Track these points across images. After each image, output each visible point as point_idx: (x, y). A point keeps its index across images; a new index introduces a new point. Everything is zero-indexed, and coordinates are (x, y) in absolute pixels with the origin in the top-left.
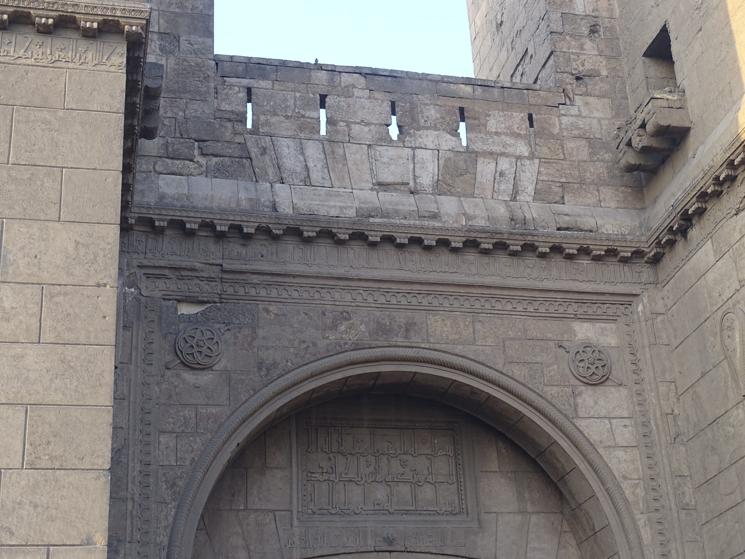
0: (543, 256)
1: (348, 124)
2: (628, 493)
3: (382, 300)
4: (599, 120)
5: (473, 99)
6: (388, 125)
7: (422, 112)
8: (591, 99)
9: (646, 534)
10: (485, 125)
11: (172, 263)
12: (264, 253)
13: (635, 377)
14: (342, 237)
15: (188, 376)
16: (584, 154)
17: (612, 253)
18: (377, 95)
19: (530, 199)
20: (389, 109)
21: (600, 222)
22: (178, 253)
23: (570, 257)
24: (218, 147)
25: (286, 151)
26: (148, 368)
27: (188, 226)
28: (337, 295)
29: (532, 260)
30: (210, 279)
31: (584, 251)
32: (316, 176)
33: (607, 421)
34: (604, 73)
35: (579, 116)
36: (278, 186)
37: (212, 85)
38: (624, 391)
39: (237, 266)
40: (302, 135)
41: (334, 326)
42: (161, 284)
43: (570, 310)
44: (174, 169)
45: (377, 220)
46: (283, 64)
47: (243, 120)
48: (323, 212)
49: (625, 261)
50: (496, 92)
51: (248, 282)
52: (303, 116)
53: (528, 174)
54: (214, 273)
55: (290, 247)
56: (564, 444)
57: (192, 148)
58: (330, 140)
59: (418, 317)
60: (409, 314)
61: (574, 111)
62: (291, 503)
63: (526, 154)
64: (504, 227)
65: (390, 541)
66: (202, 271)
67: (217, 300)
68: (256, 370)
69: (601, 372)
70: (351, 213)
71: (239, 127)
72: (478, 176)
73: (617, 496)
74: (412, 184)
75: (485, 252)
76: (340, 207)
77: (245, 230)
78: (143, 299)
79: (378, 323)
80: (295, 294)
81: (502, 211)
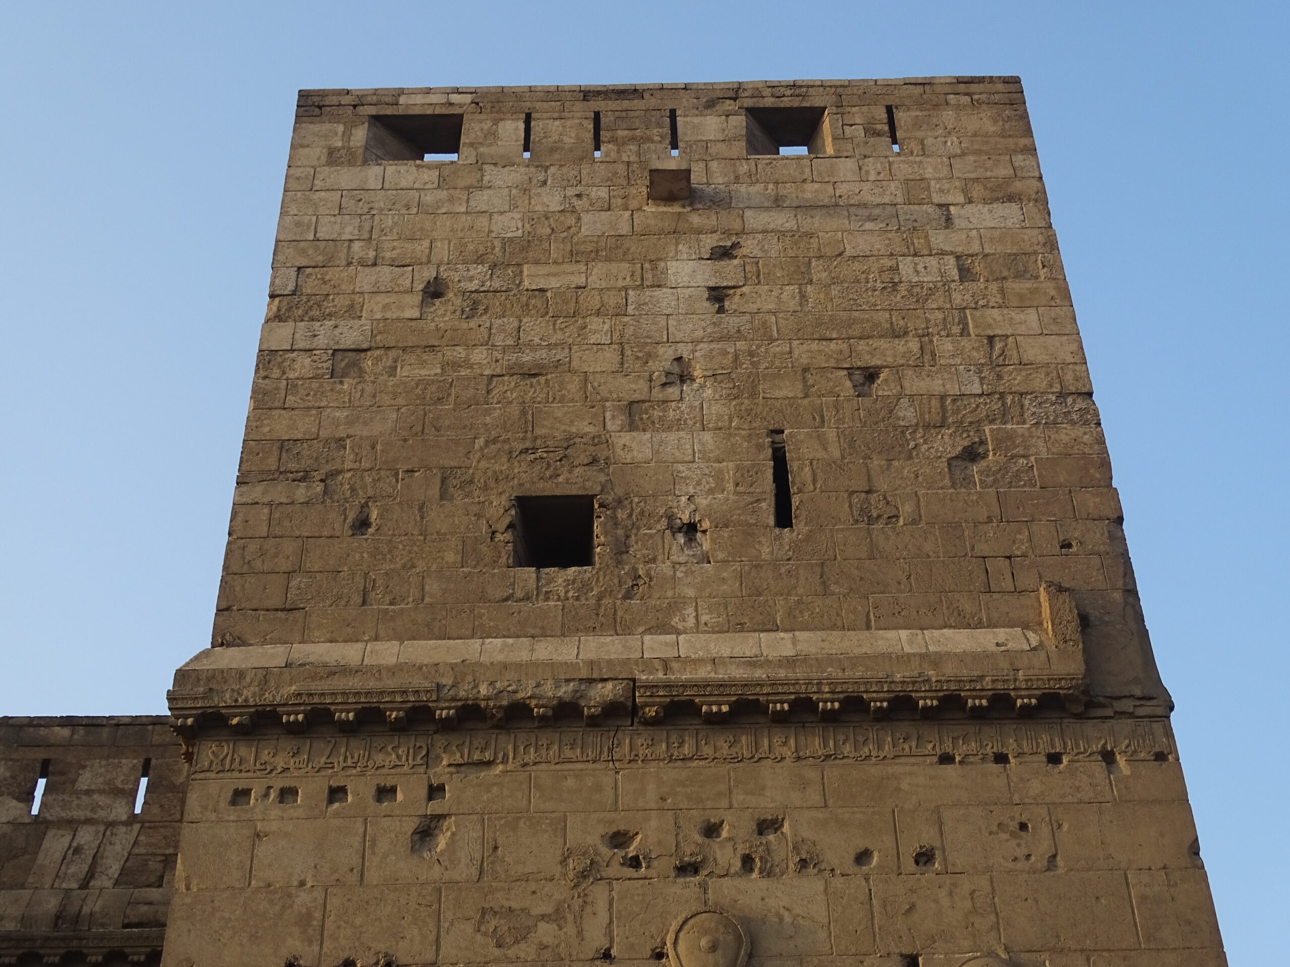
5: (67, 745)
10: (74, 782)
19: (109, 884)
50: (105, 733)
53: (118, 848)
63: (124, 818)
64: (41, 930)
72: (41, 856)
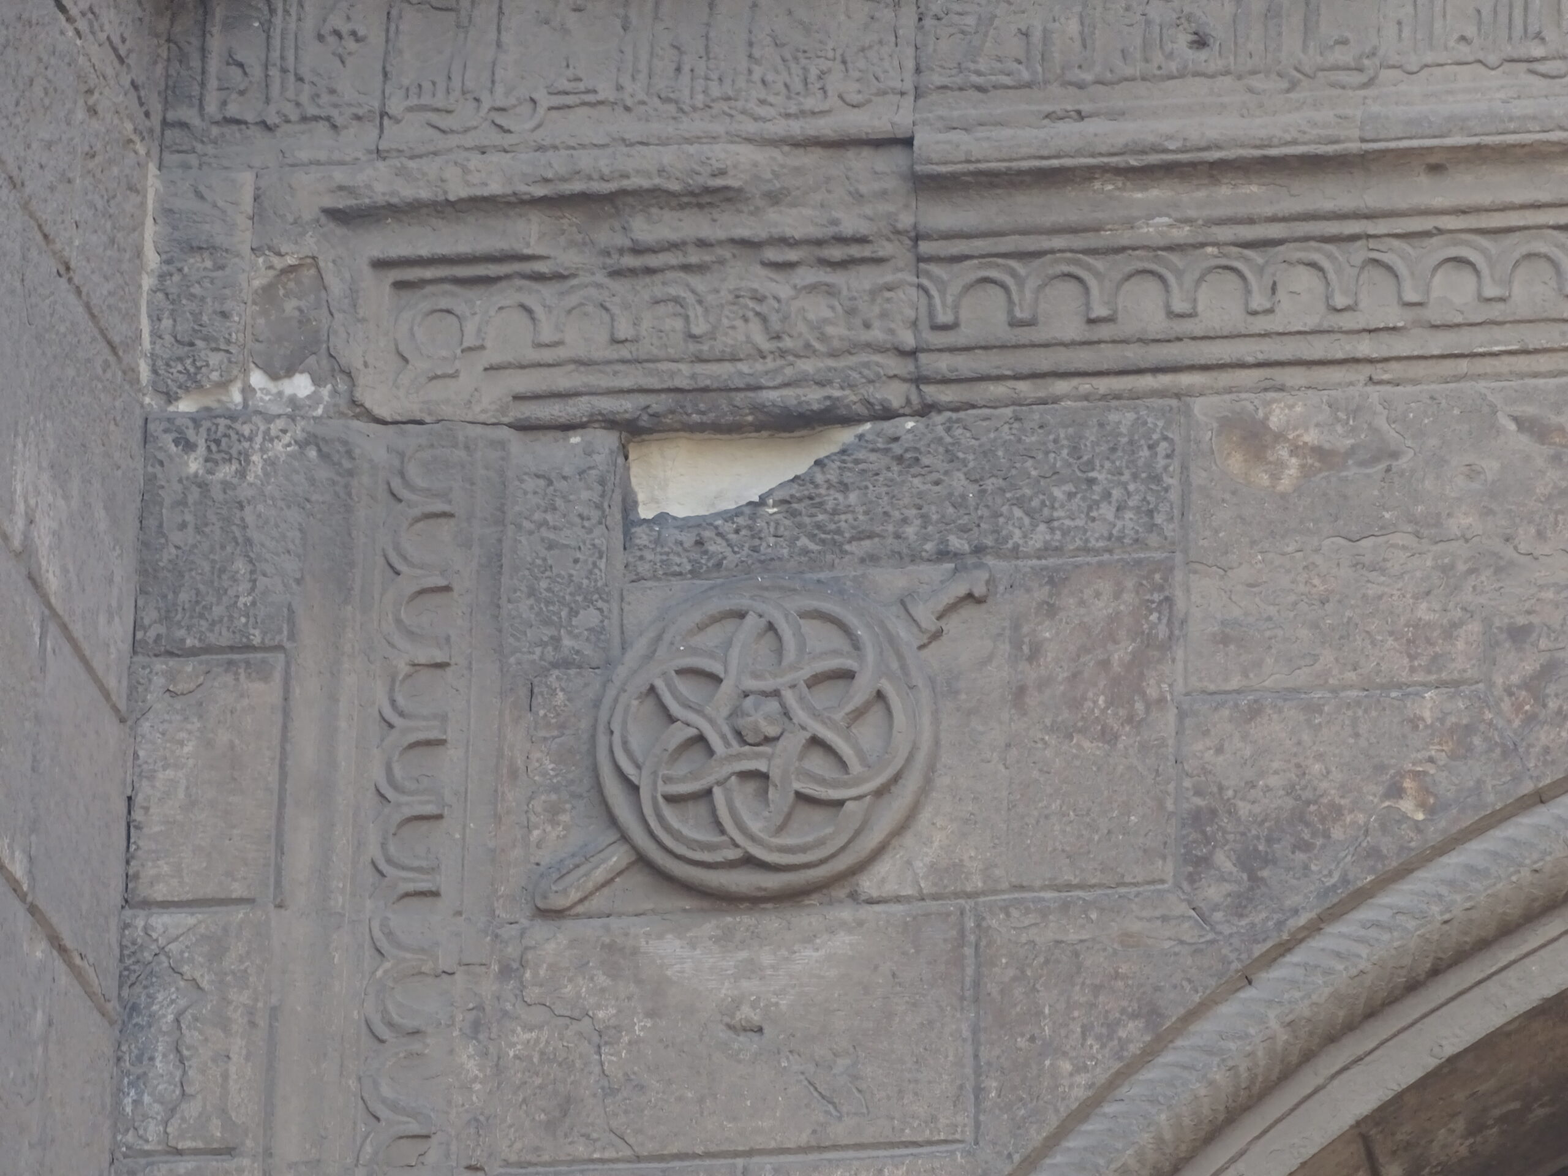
11: (557, 163)
12: (1218, 11)
15: (690, 957)
22: (606, 92)
30: (836, 253)
42: (496, 320)
51: (1104, 239)
54: (860, 200)
66: (774, 198)
67: (894, 394)
68: (1166, 869)
78: (374, 445)
80: (1454, 293)
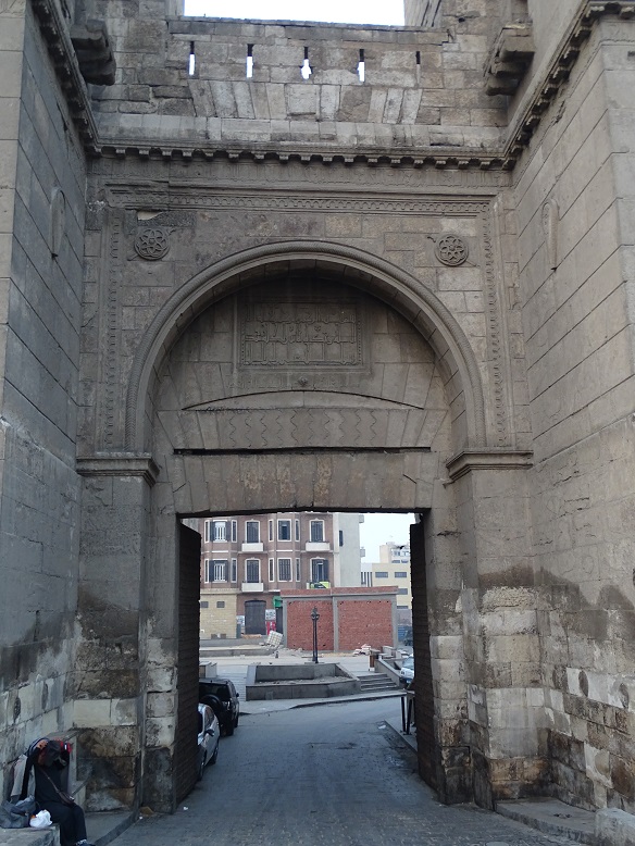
0: (418, 167)
1: (270, 68)
2: (473, 347)
3: (291, 205)
4: (475, 55)
5: (372, 41)
6: (301, 67)
7: (329, 55)
8: (470, 37)
9: (485, 377)
10: (380, 63)
11: (131, 181)
12: (201, 172)
13: (487, 260)
14: (259, 157)
15: (144, 266)
16: (460, 84)
17: (474, 163)
18: (294, 42)
19: (412, 122)
20: (302, 54)
21: (466, 137)
23: (440, 167)
24: (168, 91)
25: (220, 91)
26: (114, 260)
27: (141, 152)
28: (257, 203)
29: (410, 171)
30: (160, 193)
31: (452, 162)
32: (242, 110)
33: (461, 294)
34: (483, 14)
35: (459, 51)
36: (212, 119)
37: (164, 41)
38: (477, 271)
39: (180, 182)
40: (233, 78)
41: (254, 226)
42: (124, 198)
43: (439, 209)
44: (134, 109)
45: (286, 143)
46: (220, 21)
47: (186, 68)
48: (244, 138)
49: (486, 169)
50: (391, 35)
51: (189, 194)
52: (234, 63)
53: (413, 102)
54: (163, 188)
55: (221, 166)
56: (427, 311)
57: (147, 92)
58: (254, 81)
59: (319, 218)
60: (311, 215)
61: (455, 47)
62: (232, 357)
63: (412, 85)
64: (388, 145)
65: (304, 384)
66: (154, 187)
67: (166, 209)
68: (194, 260)
69: (459, 256)
70: (266, 138)
71: (183, 74)
72: (372, 105)
73: (465, 349)
74: (318, 113)
75: (372, 166)
76: (259, 134)
77: (184, 154)
78: (111, 210)
79: (288, 223)
80: (225, 203)
81: (387, 132)
